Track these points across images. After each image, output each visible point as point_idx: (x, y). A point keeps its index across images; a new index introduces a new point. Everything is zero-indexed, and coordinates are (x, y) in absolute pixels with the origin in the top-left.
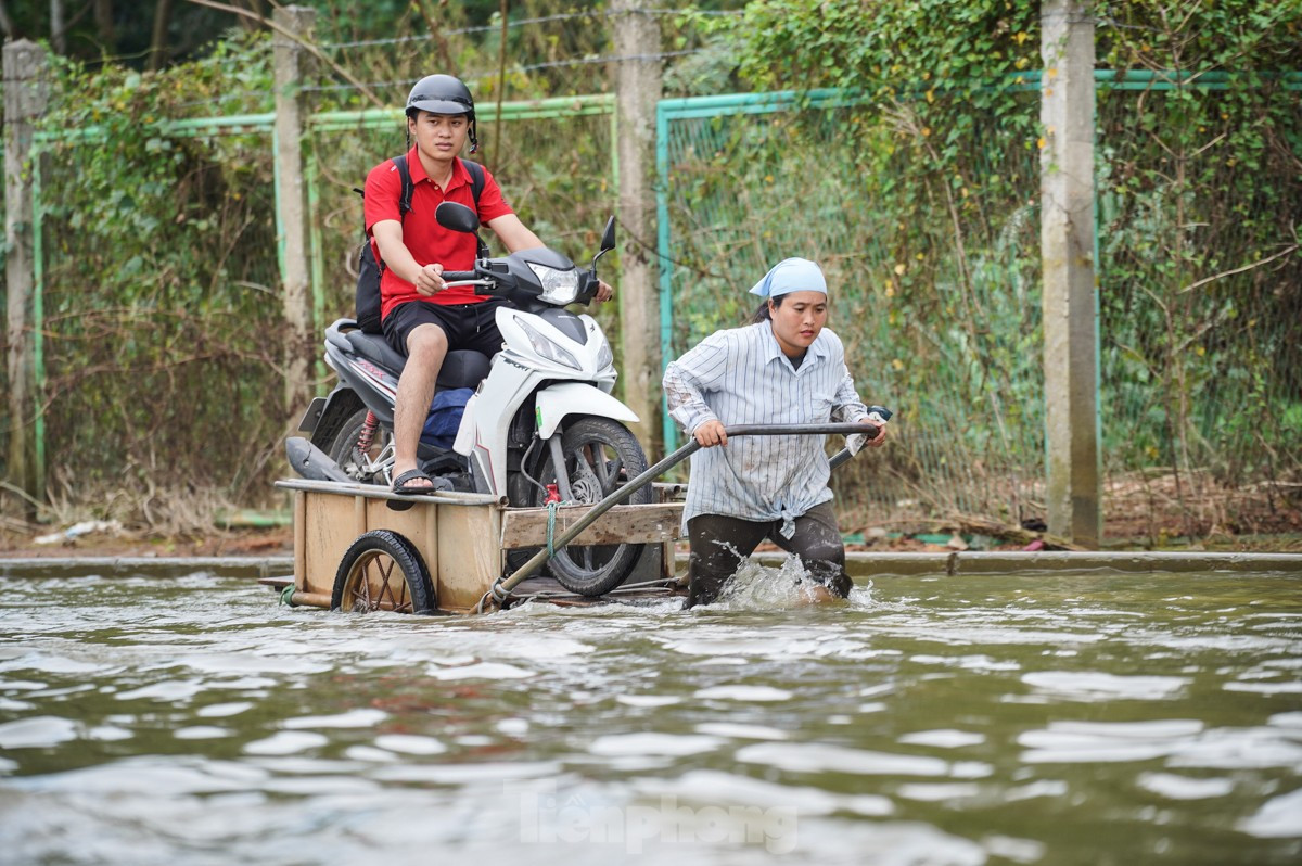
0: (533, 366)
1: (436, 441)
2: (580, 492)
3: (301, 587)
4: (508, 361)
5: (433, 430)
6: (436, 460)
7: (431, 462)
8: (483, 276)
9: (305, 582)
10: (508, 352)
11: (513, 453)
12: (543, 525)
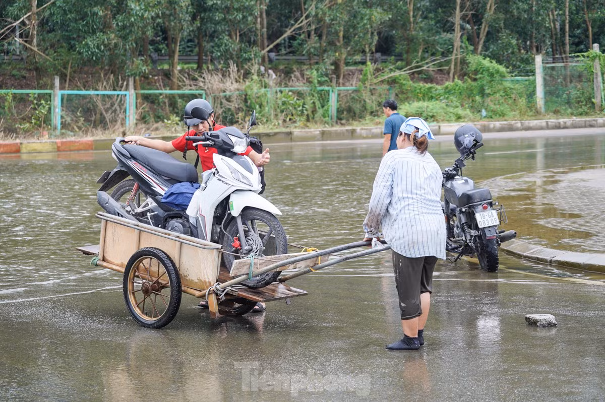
0: (232, 184)
1: (174, 206)
2: (250, 242)
3: (102, 259)
4: (219, 180)
5: (174, 201)
6: (171, 212)
7: (169, 213)
8: (208, 139)
9: (104, 257)
10: (220, 175)
11: (217, 219)
12: (248, 266)
